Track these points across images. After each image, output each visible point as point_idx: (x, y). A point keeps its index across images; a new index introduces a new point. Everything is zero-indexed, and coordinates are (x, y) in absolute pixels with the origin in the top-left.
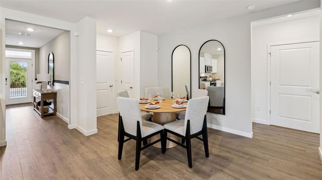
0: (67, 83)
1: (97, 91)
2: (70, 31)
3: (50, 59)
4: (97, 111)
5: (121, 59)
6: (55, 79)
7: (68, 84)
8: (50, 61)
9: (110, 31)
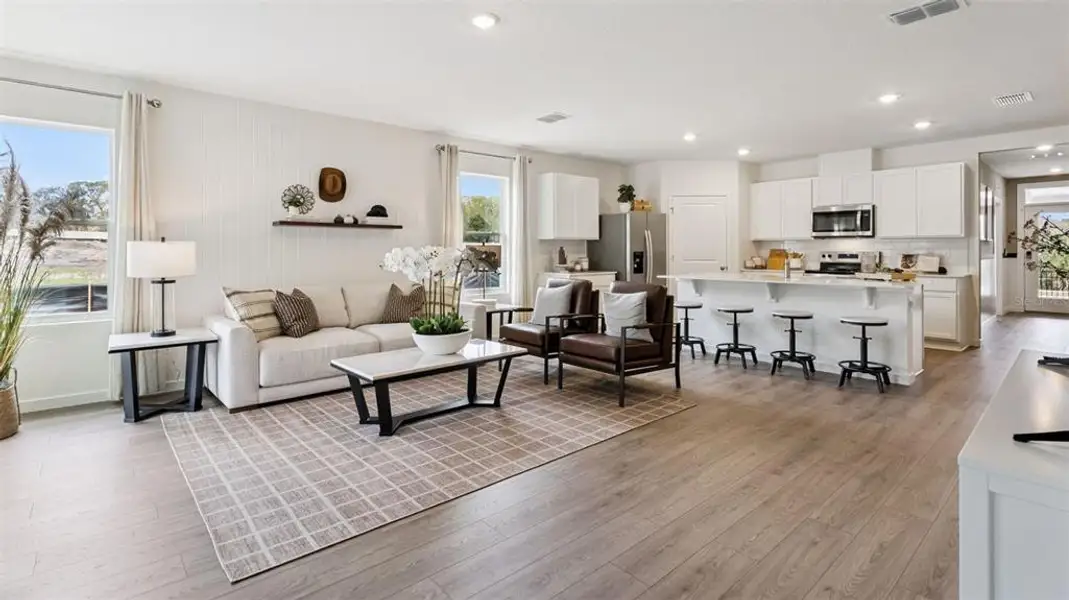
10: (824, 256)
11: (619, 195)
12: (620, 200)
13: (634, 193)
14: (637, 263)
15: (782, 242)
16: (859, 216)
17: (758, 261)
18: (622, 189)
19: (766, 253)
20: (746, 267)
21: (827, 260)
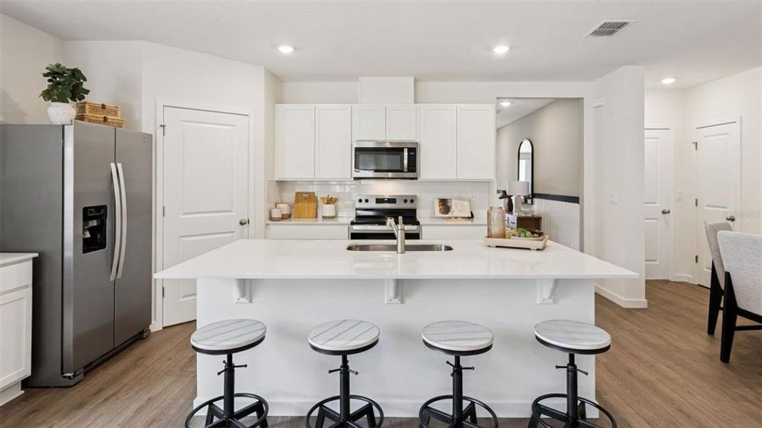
0: (575, 200)
1: (647, 221)
2: (582, 98)
3: (521, 151)
4: (647, 265)
5: (696, 144)
6: (535, 192)
7: (578, 202)
8: (521, 156)
9: (668, 81)
10: (360, 201)
11: (45, 84)
12: (48, 95)
13: (85, 85)
14: (92, 230)
15: (311, 182)
16: (406, 154)
17: (285, 209)
18: (55, 74)
19: (290, 196)
20: (271, 219)
21: (364, 205)
